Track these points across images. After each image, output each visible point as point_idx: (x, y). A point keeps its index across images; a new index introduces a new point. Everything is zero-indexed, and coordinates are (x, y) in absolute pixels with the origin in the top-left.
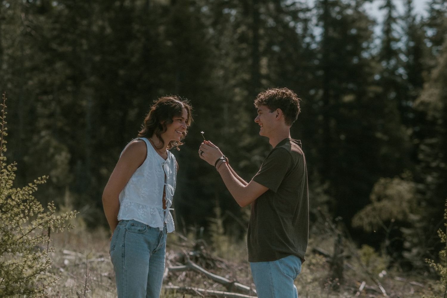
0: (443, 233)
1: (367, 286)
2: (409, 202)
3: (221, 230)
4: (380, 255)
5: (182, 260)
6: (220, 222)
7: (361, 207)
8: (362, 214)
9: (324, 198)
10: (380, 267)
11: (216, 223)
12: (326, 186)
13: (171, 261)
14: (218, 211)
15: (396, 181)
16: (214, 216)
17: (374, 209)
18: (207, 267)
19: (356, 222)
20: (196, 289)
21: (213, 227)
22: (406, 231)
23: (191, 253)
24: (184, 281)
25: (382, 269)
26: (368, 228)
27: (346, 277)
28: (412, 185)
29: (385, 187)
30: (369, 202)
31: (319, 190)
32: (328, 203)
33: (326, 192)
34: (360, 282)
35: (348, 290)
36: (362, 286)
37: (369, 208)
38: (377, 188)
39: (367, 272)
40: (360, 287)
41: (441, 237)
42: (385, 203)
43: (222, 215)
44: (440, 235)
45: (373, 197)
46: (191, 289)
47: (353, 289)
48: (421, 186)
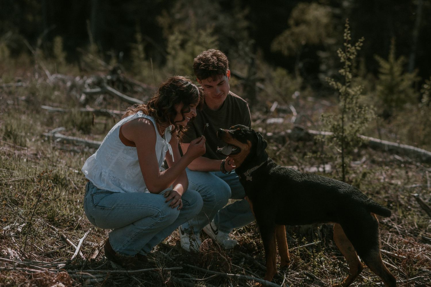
0: (342, 52)
1: (279, 107)
2: (327, 26)
3: (142, 56)
4: (294, 77)
5: (99, 83)
6: (141, 47)
7: (279, 32)
8: (281, 38)
9: (245, 24)
10: (292, 88)
11: (137, 49)
12: (247, 11)
13: (89, 85)
14: (139, 37)
15: (314, 6)
16: (135, 41)
17: (292, 34)
18: (124, 90)
19: (275, 46)
20: (110, 111)
21: (135, 53)
22: (322, 55)
23: (109, 77)
24: (101, 104)
25: (296, 90)
26: (286, 53)
27: (259, 98)
28: (329, 9)
29: (303, 12)
30: (287, 27)
31: (240, 16)
32: (248, 28)
33: (247, 18)
34: (272, 102)
35: (260, 110)
36: (274, 107)
37: (287, 33)
38: (295, 13)
39: (279, 94)
40: (271, 107)
41: (341, 57)
42: (303, 28)
43: (143, 40)
44: (340, 55)
45: (291, 22)
46: (106, 112)
47: (265, 110)
48: (337, 11)
